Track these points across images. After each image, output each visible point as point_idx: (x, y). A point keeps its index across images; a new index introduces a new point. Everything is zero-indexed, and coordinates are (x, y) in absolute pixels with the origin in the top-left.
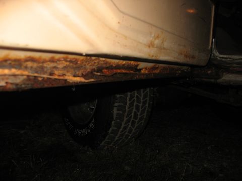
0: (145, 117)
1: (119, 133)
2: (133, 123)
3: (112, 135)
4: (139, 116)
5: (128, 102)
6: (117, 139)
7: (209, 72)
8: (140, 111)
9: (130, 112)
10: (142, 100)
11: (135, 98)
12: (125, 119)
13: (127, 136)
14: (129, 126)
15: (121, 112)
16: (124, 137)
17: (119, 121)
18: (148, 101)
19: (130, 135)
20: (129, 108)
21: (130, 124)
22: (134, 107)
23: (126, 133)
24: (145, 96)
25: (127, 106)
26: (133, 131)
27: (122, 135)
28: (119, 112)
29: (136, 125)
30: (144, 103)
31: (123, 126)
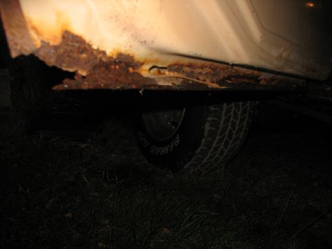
0: (241, 138)
1: (209, 155)
2: (227, 143)
3: (200, 156)
4: (234, 136)
5: (223, 118)
6: (205, 161)
7: (328, 89)
8: (236, 130)
9: (224, 130)
10: (239, 117)
11: (232, 113)
12: (218, 137)
13: (217, 159)
14: (222, 147)
15: (214, 129)
16: (213, 159)
17: (210, 139)
18: (247, 119)
19: (221, 158)
20: (224, 124)
21: (223, 144)
22: (230, 124)
23: (217, 156)
24: (244, 112)
25: (222, 122)
26: (225, 153)
27: (211, 157)
28: (211, 128)
29: (229, 147)
30: (242, 120)
31: (214, 146)
